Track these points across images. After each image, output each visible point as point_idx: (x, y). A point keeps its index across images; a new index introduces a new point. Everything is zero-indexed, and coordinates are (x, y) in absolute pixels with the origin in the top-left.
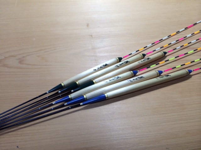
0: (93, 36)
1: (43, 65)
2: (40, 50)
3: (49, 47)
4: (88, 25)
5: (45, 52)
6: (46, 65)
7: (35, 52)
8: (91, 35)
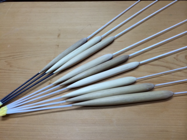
0: (59, 46)
1: (7, 70)
2: (10, 56)
3: (18, 54)
4: (59, 35)
5: (13, 58)
6: (9, 70)
7: (5, 57)
8: (58, 45)
